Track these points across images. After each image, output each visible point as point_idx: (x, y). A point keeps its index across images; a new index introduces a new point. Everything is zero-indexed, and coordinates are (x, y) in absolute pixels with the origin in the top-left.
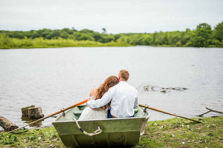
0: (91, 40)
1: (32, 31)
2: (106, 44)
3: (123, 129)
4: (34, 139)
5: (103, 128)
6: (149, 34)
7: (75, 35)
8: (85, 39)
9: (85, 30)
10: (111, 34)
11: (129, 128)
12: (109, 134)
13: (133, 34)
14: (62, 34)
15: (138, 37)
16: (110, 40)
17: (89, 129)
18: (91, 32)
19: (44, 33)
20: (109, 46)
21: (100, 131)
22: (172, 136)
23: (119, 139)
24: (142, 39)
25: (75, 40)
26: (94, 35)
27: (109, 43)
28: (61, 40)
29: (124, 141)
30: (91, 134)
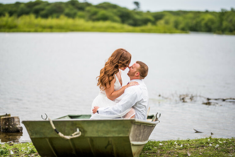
0: (114, 21)
1: (18, 4)
2: (138, 28)
3: (108, 132)
4: (5, 153)
5: (83, 131)
6: (213, 13)
7: (89, 11)
8: (105, 18)
9: (105, 3)
10: (148, 12)
11: (115, 132)
12: (92, 139)
13: (185, 12)
14: (67, 10)
15: (194, 18)
16: (145, 22)
17: (66, 131)
18: (115, 7)
19: (37, 7)
20: (143, 31)
21: (79, 134)
22: (187, 155)
23: (106, 147)
24: (200, 22)
25: (87, 21)
26: (119, 13)
27: (144, 28)
28: (63, 21)
29: (113, 150)
30: (68, 137)
